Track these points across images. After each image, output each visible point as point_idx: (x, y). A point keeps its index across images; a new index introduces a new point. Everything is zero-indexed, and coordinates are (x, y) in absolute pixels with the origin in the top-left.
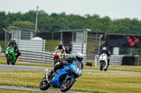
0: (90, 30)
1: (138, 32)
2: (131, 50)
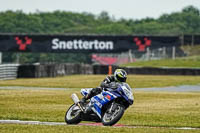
2: (18, 55)
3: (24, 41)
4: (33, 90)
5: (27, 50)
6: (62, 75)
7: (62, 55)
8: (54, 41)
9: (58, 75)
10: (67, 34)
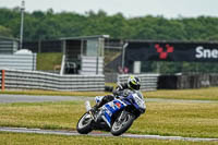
0: (107, 36)
1: (168, 37)
2: (159, 64)
3: (165, 49)
4: (174, 102)
5: (168, 59)
6: (207, 87)
7: (207, 64)
8: (198, 49)
9: (202, 87)
10: (212, 42)
